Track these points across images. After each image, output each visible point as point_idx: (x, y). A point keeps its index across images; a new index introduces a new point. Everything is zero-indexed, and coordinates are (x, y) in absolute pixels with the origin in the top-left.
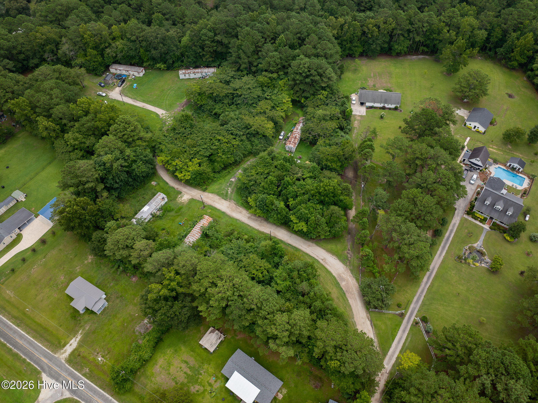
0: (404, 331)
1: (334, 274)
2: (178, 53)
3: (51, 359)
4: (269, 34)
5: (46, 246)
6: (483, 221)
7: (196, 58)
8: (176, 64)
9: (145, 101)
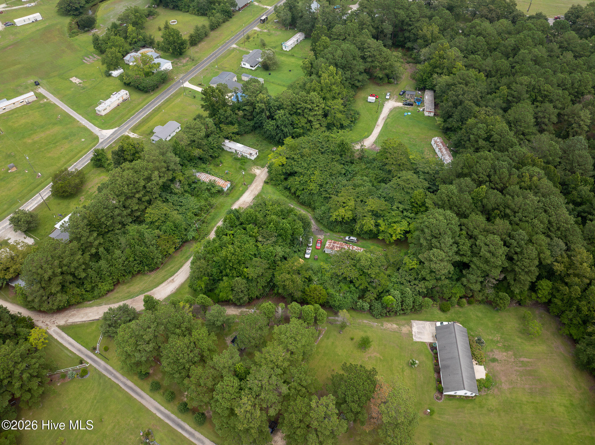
3: (127, 128)
9: (386, 125)
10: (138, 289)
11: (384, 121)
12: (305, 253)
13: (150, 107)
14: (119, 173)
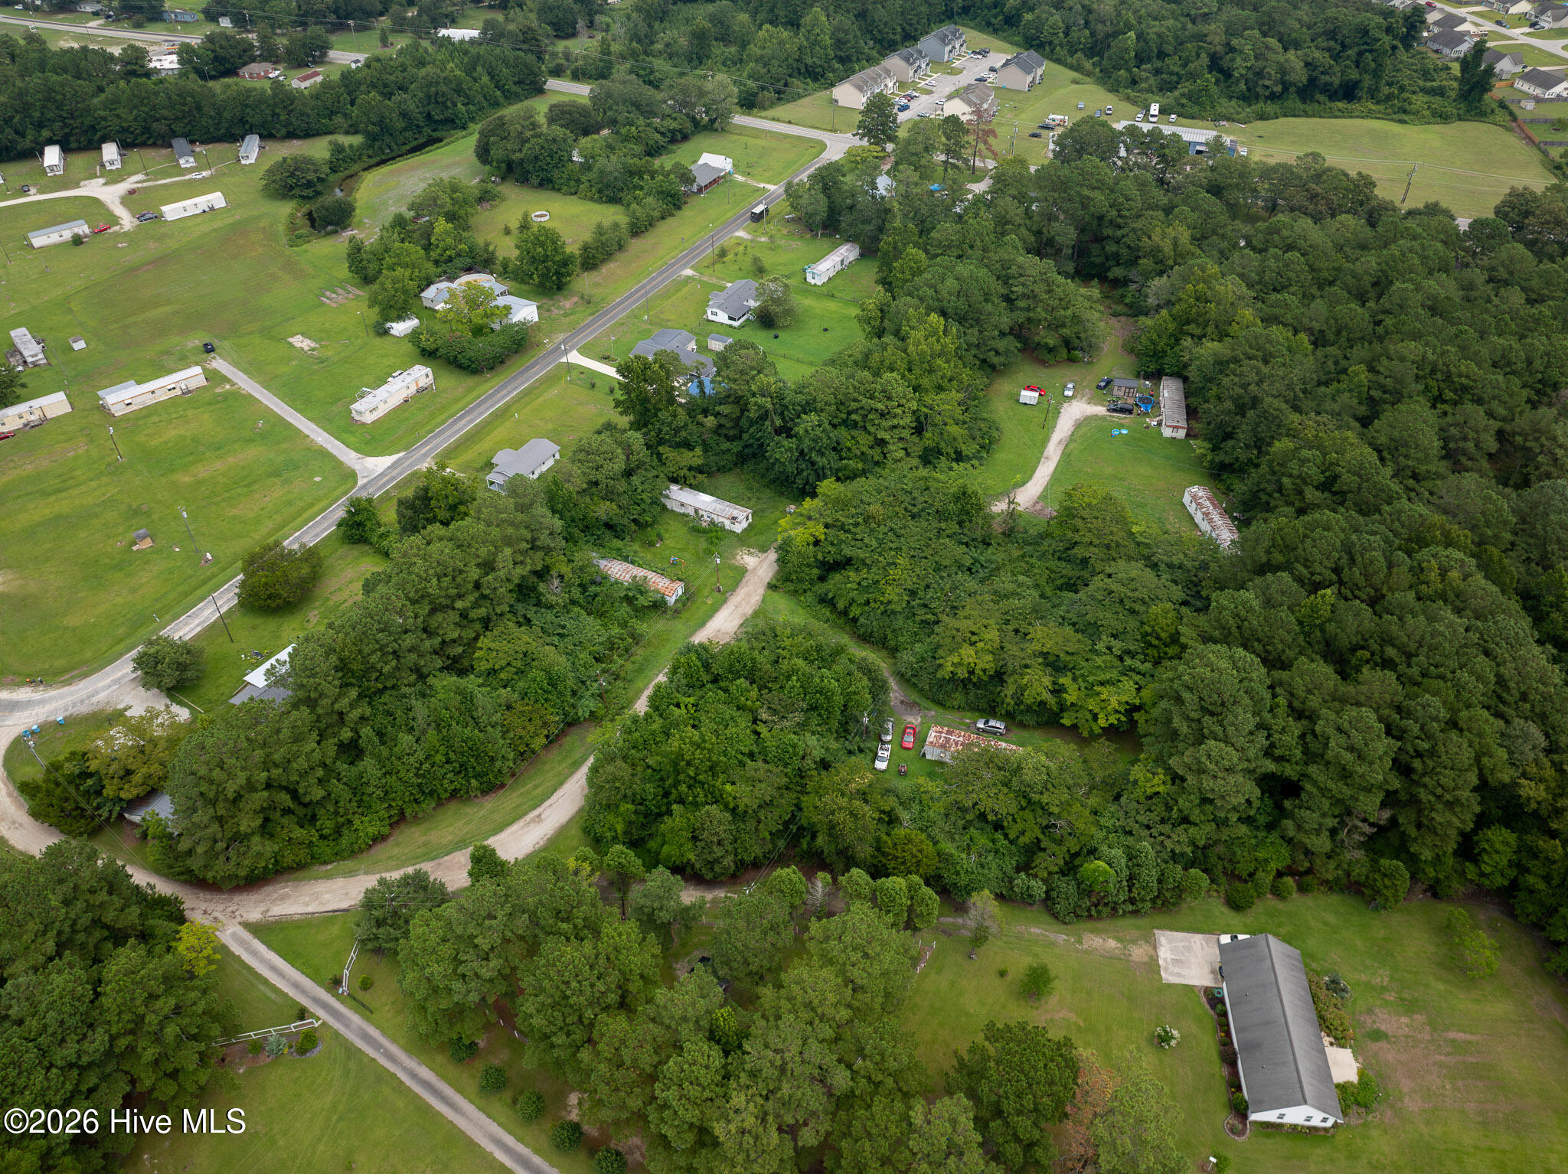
9: (1066, 458)
10: (449, 838)
11: (1062, 447)
12: (875, 757)
13: (484, 407)
14: (419, 549)
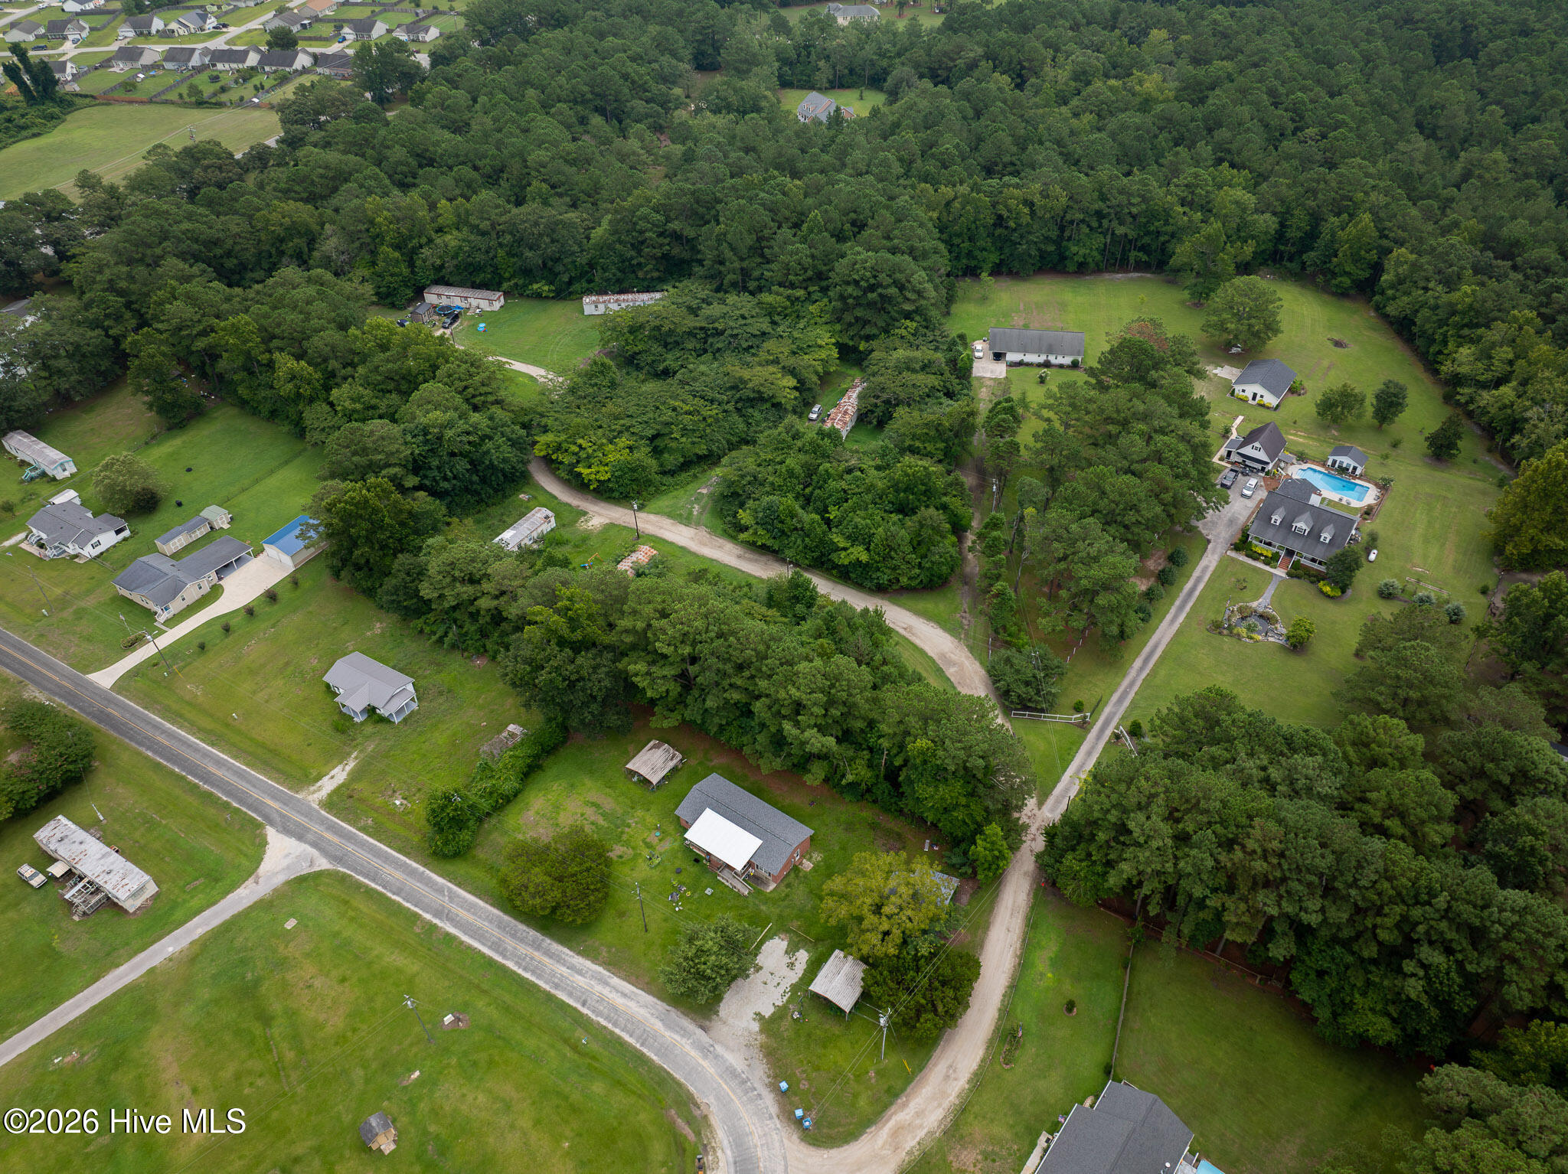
0: (1089, 753)
1: (931, 653)
2: (583, 260)
3: (286, 801)
4: (787, 213)
5: (276, 607)
6: (1271, 561)
7: (622, 271)
8: (576, 287)
